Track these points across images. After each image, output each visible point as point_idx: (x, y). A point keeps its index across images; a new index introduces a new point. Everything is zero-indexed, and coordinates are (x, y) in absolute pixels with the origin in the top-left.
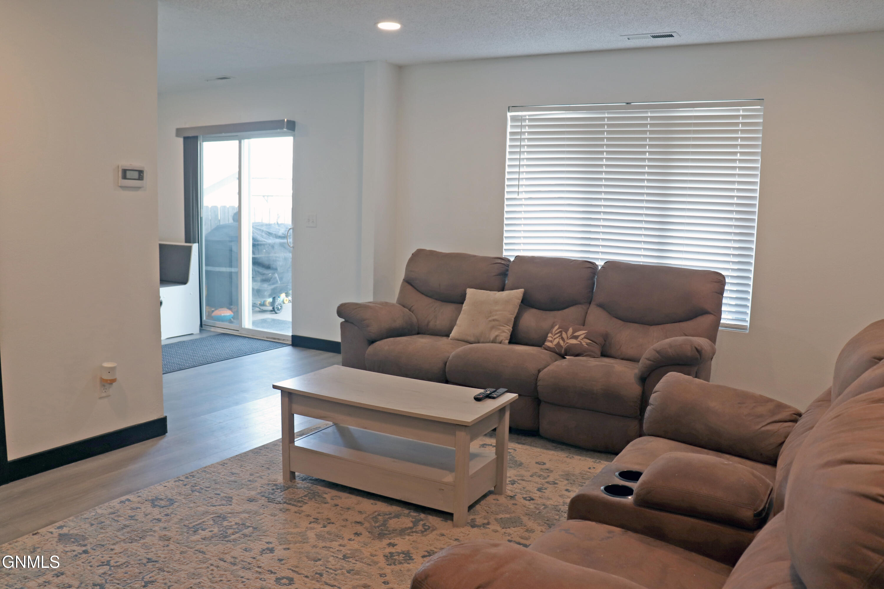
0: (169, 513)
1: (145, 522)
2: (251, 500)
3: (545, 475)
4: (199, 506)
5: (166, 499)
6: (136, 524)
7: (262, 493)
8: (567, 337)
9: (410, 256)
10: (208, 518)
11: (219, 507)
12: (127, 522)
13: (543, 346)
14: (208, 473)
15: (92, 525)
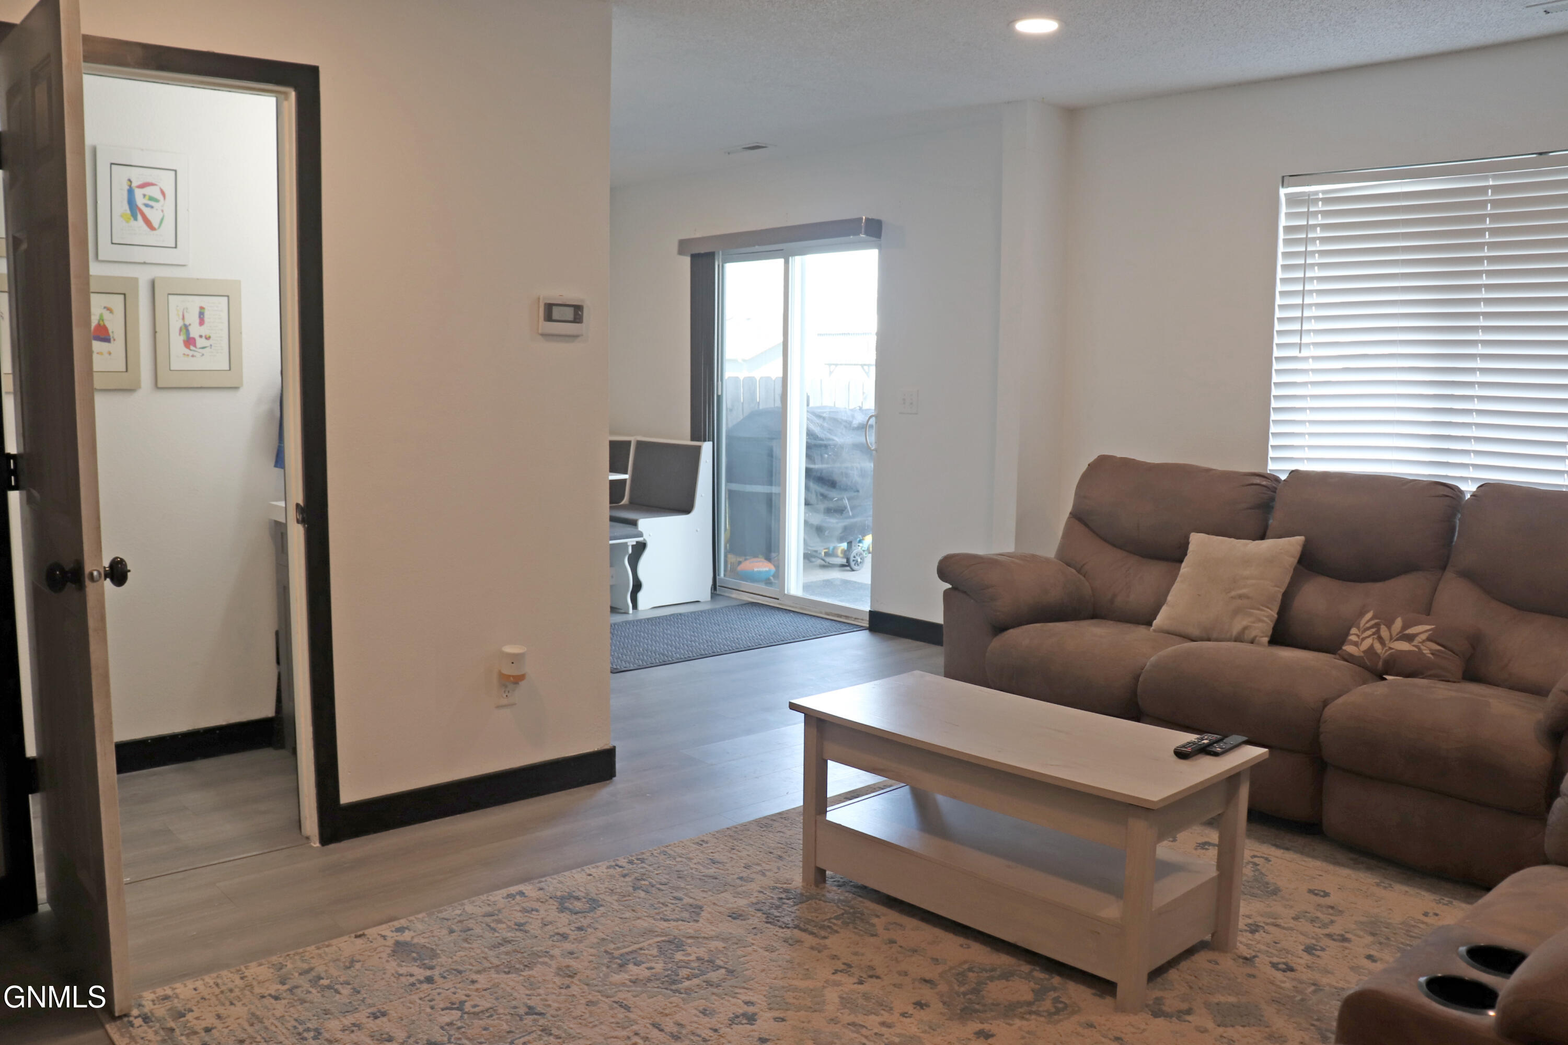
0: (585, 925)
1: (540, 937)
2: (735, 916)
3: (1325, 918)
4: (639, 918)
5: (585, 898)
6: (523, 939)
7: (759, 903)
8: (1391, 635)
9: (1084, 467)
10: (651, 942)
11: (675, 923)
12: (509, 934)
13: (1339, 652)
14: (670, 856)
15: (451, 931)
